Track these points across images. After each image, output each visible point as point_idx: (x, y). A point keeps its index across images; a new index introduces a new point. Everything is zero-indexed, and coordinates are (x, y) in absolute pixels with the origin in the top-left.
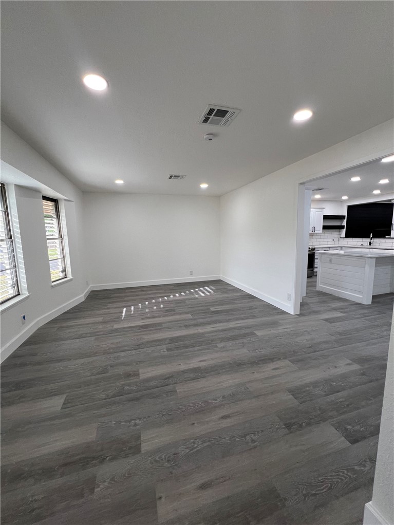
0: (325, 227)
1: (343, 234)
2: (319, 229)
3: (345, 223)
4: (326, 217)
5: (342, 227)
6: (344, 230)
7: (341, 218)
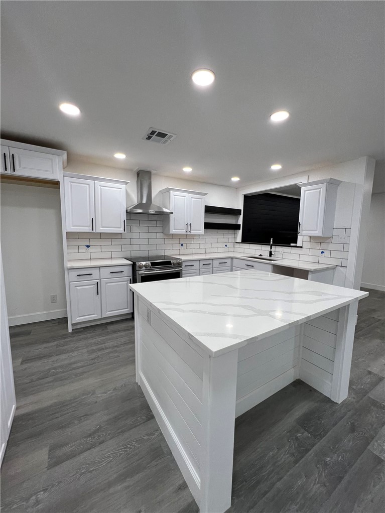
0: (208, 226)
1: (239, 239)
2: (198, 228)
3: (240, 221)
4: (209, 210)
5: (237, 227)
6: (240, 232)
7: (234, 212)
